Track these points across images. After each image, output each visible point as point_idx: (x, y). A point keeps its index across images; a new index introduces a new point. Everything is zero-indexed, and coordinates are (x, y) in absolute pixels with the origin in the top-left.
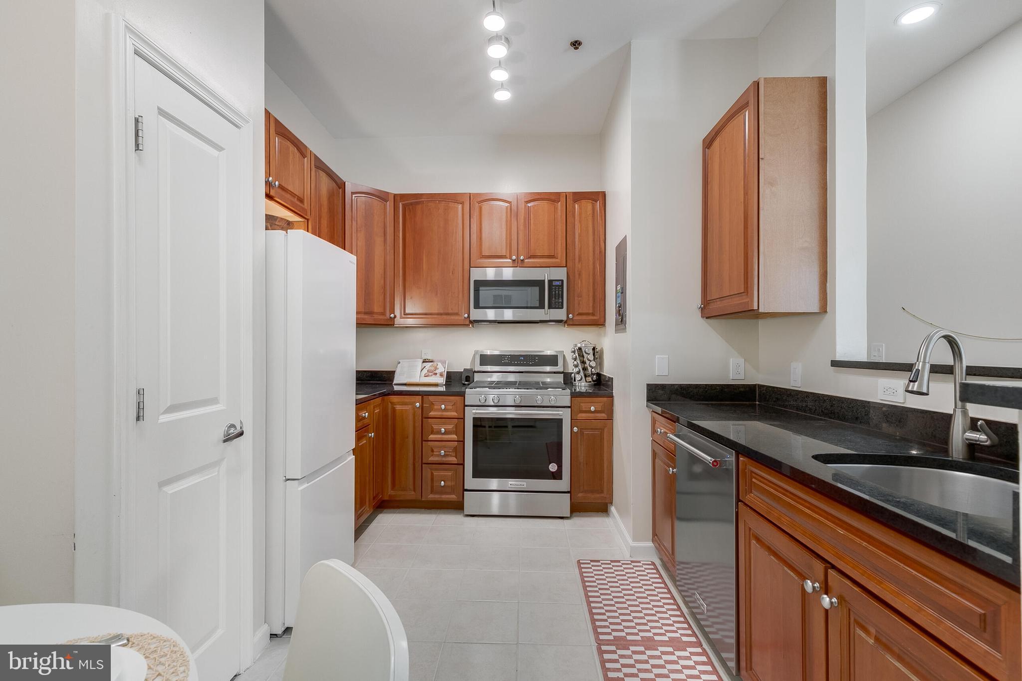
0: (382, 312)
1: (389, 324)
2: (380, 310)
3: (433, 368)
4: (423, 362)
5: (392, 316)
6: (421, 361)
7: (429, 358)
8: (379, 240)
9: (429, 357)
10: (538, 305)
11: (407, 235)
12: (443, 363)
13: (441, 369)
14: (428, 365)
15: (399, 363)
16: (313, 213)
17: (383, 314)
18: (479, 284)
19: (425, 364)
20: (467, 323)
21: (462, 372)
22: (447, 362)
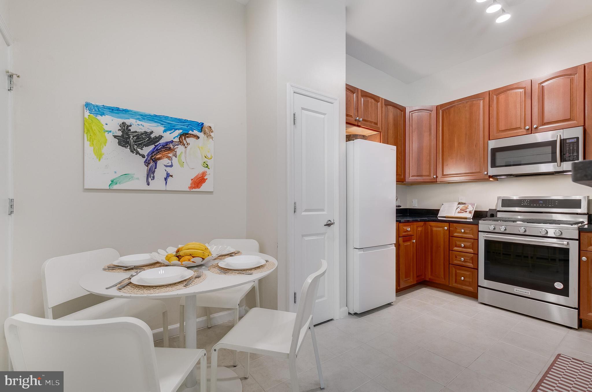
0: (429, 174)
1: (434, 182)
2: (427, 174)
3: (464, 208)
4: (458, 204)
5: (435, 176)
6: (458, 203)
7: (462, 202)
8: (426, 134)
9: (464, 201)
10: (551, 160)
11: (445, 128)
12: (473, 205)
13: (470, 208)
14: (461, 206)
15: (443, 204)
16: (383, 128)
17: (429, 176)
18: (495, 151)
19: (459, 205)
20: (487, 177)
21: (488, 211)
22: (476, 204)
